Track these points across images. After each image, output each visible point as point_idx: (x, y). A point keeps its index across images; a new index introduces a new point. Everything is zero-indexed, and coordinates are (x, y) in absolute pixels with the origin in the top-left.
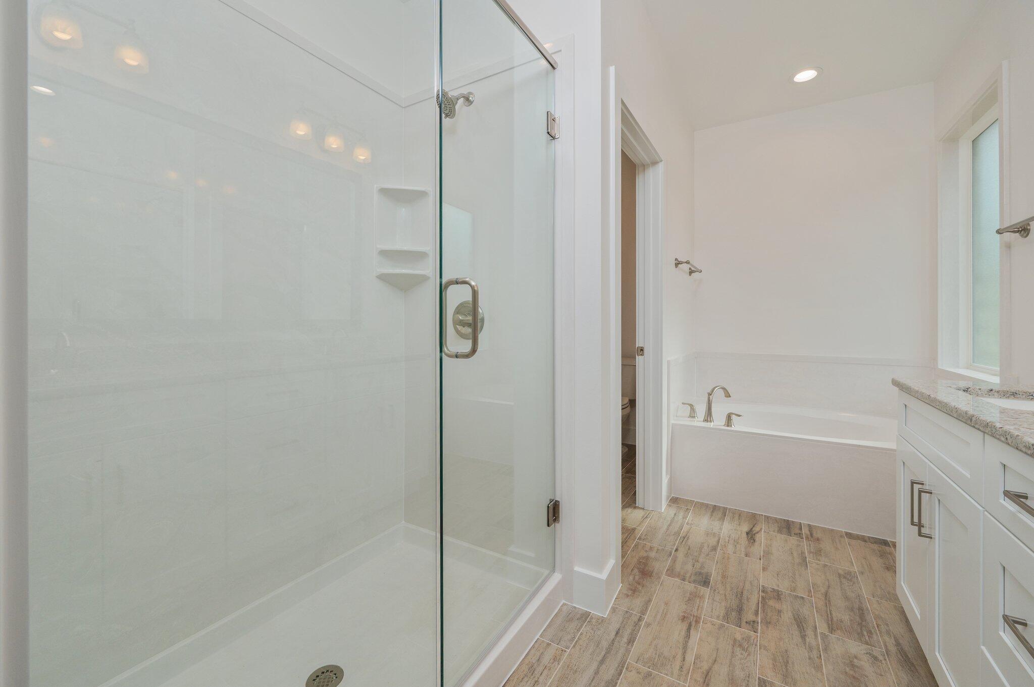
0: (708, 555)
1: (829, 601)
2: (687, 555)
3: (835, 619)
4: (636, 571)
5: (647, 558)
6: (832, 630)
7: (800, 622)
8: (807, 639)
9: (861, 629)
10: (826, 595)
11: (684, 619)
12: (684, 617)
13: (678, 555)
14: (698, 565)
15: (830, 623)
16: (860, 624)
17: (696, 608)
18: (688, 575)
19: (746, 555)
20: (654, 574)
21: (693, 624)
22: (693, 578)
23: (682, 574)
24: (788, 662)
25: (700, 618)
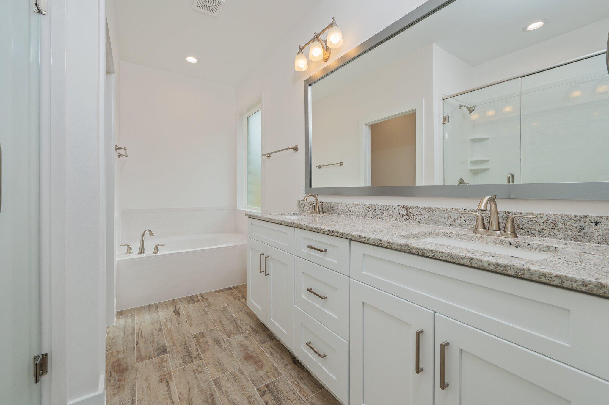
0: (158, 335)
1: (223, 324)
2: (145, 343)
3: (228, 331)
4: (114, 374)
5: (118, 360)
6: (229, 336)
7: (217, 341)
8: (223, 346)
9: (238, 329)
10: (221, 322)
11: (161, 380)
12: (161, 379)
13: (139, 346)
14: (155, 345)
15: (227, 333)
16: (237, 327)
17: (166, 369)
18: (152, 353)
19: (179, 324)
20: (129, 367)
21: (169, 378)
22: (156, 353)
23: (148, 355)
24: (220, 363)
25: (171, 373)
